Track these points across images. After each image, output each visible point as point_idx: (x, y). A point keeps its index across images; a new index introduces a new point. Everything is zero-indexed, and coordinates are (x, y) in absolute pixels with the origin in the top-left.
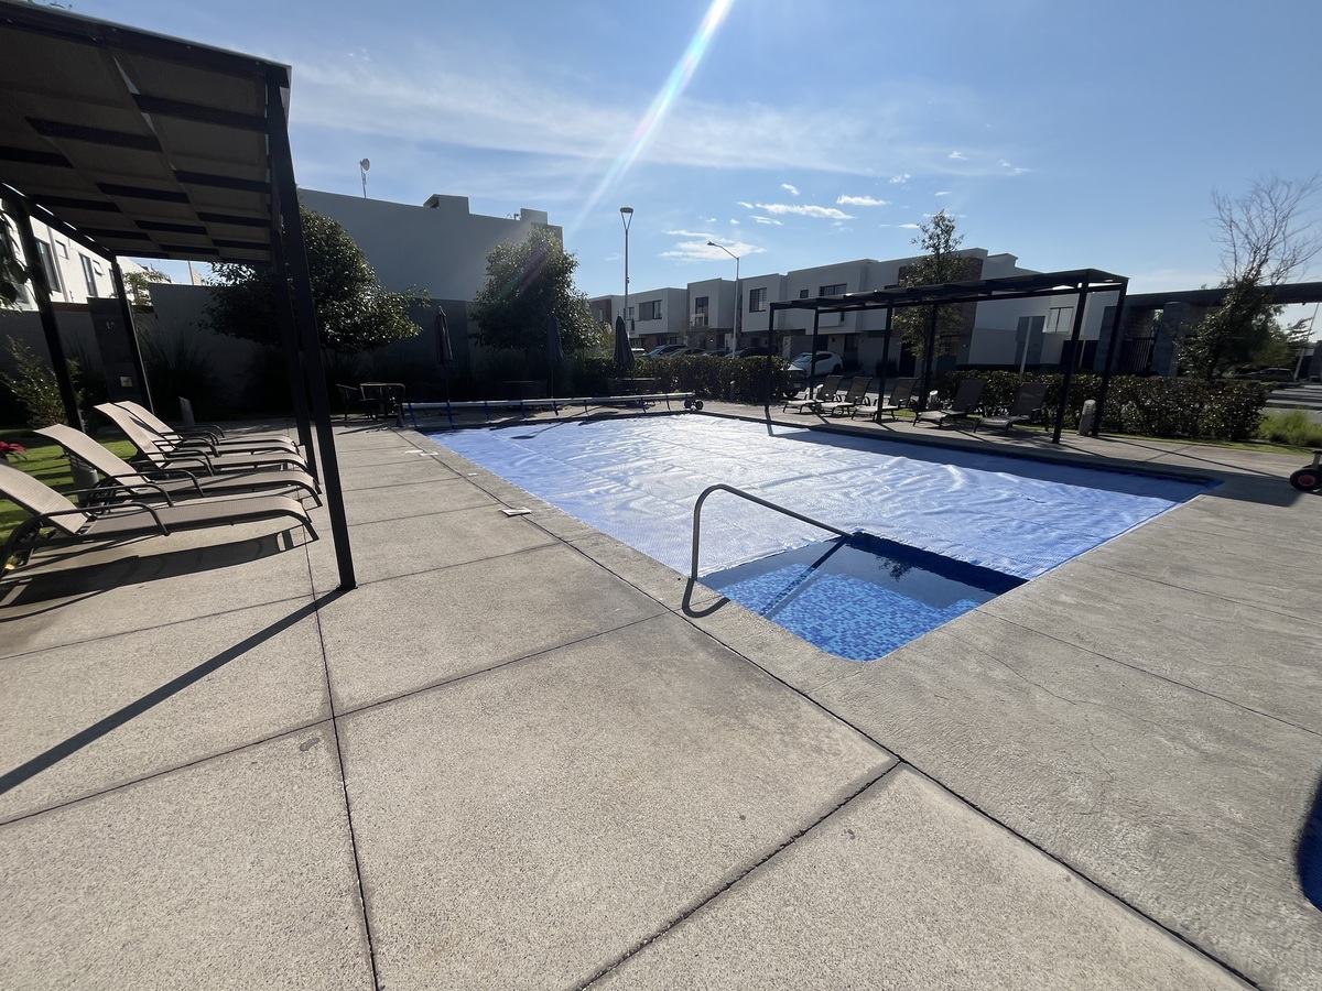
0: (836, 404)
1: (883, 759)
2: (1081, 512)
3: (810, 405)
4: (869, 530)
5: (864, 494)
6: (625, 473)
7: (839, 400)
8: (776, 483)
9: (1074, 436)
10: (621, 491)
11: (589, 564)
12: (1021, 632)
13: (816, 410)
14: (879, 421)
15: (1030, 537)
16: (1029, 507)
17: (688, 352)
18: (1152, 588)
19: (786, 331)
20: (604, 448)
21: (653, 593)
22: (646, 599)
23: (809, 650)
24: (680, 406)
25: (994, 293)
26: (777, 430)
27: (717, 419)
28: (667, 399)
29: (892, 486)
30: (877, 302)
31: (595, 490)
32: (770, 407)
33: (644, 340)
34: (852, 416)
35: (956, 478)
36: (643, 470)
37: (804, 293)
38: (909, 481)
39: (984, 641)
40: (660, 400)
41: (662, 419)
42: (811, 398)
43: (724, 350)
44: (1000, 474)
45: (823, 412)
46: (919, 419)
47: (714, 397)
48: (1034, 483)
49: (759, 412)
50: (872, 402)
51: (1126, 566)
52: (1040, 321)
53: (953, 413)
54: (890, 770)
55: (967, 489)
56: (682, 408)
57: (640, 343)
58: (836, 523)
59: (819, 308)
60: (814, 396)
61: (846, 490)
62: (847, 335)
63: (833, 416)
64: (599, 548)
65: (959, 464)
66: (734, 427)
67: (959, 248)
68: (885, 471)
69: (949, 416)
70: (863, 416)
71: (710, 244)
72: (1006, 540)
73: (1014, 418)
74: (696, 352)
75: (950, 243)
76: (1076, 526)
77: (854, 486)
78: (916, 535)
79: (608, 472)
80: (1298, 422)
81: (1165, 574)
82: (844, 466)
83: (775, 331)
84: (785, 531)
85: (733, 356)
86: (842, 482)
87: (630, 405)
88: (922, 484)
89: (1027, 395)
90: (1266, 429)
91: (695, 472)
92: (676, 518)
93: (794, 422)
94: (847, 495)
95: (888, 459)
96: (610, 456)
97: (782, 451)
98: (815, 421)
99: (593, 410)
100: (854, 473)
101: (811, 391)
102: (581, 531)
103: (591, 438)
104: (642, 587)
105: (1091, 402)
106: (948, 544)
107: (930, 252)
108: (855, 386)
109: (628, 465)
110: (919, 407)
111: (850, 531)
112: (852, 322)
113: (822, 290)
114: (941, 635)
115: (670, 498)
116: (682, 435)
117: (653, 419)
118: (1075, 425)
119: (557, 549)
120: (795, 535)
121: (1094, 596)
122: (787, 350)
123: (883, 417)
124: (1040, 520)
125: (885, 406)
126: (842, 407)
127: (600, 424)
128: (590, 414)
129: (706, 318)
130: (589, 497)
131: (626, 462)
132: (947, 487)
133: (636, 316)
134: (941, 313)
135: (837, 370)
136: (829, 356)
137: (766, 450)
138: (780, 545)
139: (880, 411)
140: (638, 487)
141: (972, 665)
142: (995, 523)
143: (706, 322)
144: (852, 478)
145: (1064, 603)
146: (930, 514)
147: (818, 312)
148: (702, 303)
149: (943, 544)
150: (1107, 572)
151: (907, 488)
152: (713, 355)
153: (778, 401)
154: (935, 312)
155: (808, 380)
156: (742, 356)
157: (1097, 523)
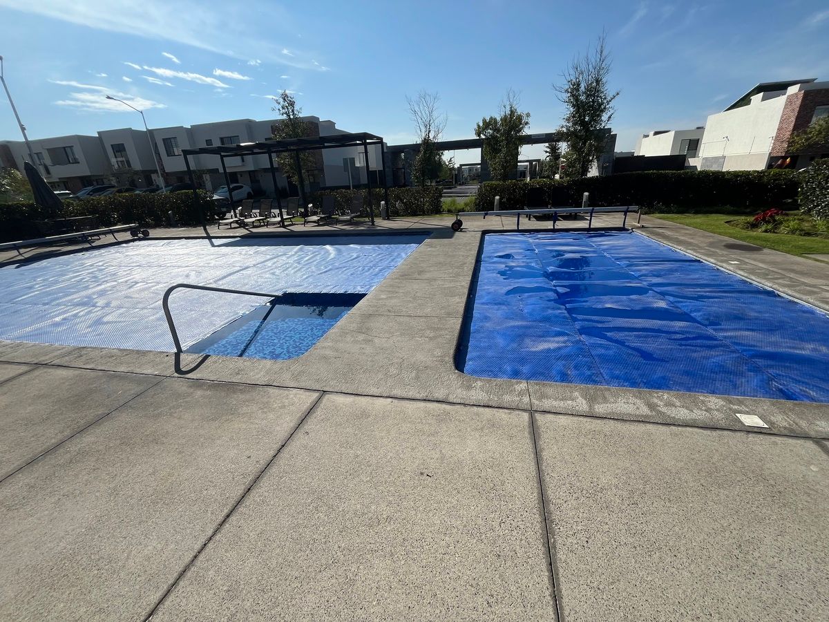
0: (254, 219)
1: (316, 395)
2: (387, 257)
3: (236, 222)
4: (290, 291)
5: (283, 271)
6: (89, 297)
7: (255, 217)
8: (225, 277)
9: (380, 220)
10: (90, 312)
11: (77, 372)
12: (368, 316)
13: (242, 225)
14: (284, 226)
15: (367, 273)
16: (366, 259)
17: (120, 191)
18: (412, 282)
19: (203, 171)
20: (56, 282)
21: (149, 371)
22: (144, 377)
23: (268, 363)
24: (128, 236)
25: (326, 144)
26: (216, 242)
27: (166, 241)
28: (112, 232)
29: (299, 263)
30: (260, 149)
31: (61, 317)
32: (207, 227)
33: (65, 183)
34: (267, 225)
35: (331, 251)
36: (107, 291)
37: (209, 142)
38: (307, 258)
39: (354, 326)
40: (105, 233)
41: (113, 249)
42: (236, 217)
43: (155, 187)
44: (351, 245)
45: (247, 225)
46: (306, 222)
47: (157, 225)
48: (367, 247)
49: (200, 231)
50: (277, 215)
51: (403, 276)
52: (353, 160)
53: (323, 216)
54: (320, 399)
55: (337, 257)
56: (130, 237)
57: (62, 185)
58: (271, 291)
59: (223, 154)
60: (238, 215)
61: (272, 271)
62: (250, 172)
63: (255, 227)
64: (84, 358)
65: (332, 244)
66: (182, 245)
67: (301, 115)
68: (293, 255)
69: (321, 218)
70: (274, 224)
71: (108, 98)
72: (358, 277)
73: (353, 215)
74: (127, 191)
75: (295, 112)
76: (385, 263)
77: (276, 268)
78: (316, 286)
79: (69, 301)
80: (454, 202)
81: (416, 276)
82: (268, 257)
83: (194, 171)
84: (239, 305)
85: (165, 191)
86: (269, 267)
87: (71, 241)
88: (314, 259)
89: (356, 202)
90: (445, 207)
91: (158, 283)
92: (151, 318)
93: (228, 235)
94: (273, 274)
95: (293, 248)
96: (68, 287)
97: (224, 255)
98: (242, 232)
99: (28, 253)
100: (275, 260)
101: (235, 212)
102: (59, 352)
103: (39, 277)
104: (138, 371)
105: (383, 202)
106: (332, 287)
107: (285, 117)
108: (263, 206)
109: (90, 291)
110: (305, 215)
111: (280, 293)
112: (250, 164)
113: (222, 139)
114: (334, 331)
115: (140, 306)
116: (135, 258)
117: (102, 251)
118: (379, 216)
119: (37, 373)
120: (246, 305)
121: (393, 292)
122: (209, 185)
123: (286, 224)
124: (371, 264)
125: (285, 217)
126: (259, 220)
127: (44, 263)
128: (27, 256)
129: (128, 162)
130: (57, 325)
131: (87, 288)
132: (328, 257)
133: (48, 161)
134: (302, 156)
135: (249, 196)
136: (241, 187)
137: (212, 257)
138: (237, 313)
139: (283, 220)
140: (108, 305)
141: (349, 338)
142: (352, 270)
143: (129, 165)
144: (274, 263)
145: (382, 299)
146: (321, 273)
147: (222, 157)
148: (119, 149)
149: (329, 288)
150: (397, 280)
151: (307, 262)
152: (145, 192)
153: (212, 222)
154: (297, 156)
155: (230, 205)
156: (172, 191)
157: (393, 260)
